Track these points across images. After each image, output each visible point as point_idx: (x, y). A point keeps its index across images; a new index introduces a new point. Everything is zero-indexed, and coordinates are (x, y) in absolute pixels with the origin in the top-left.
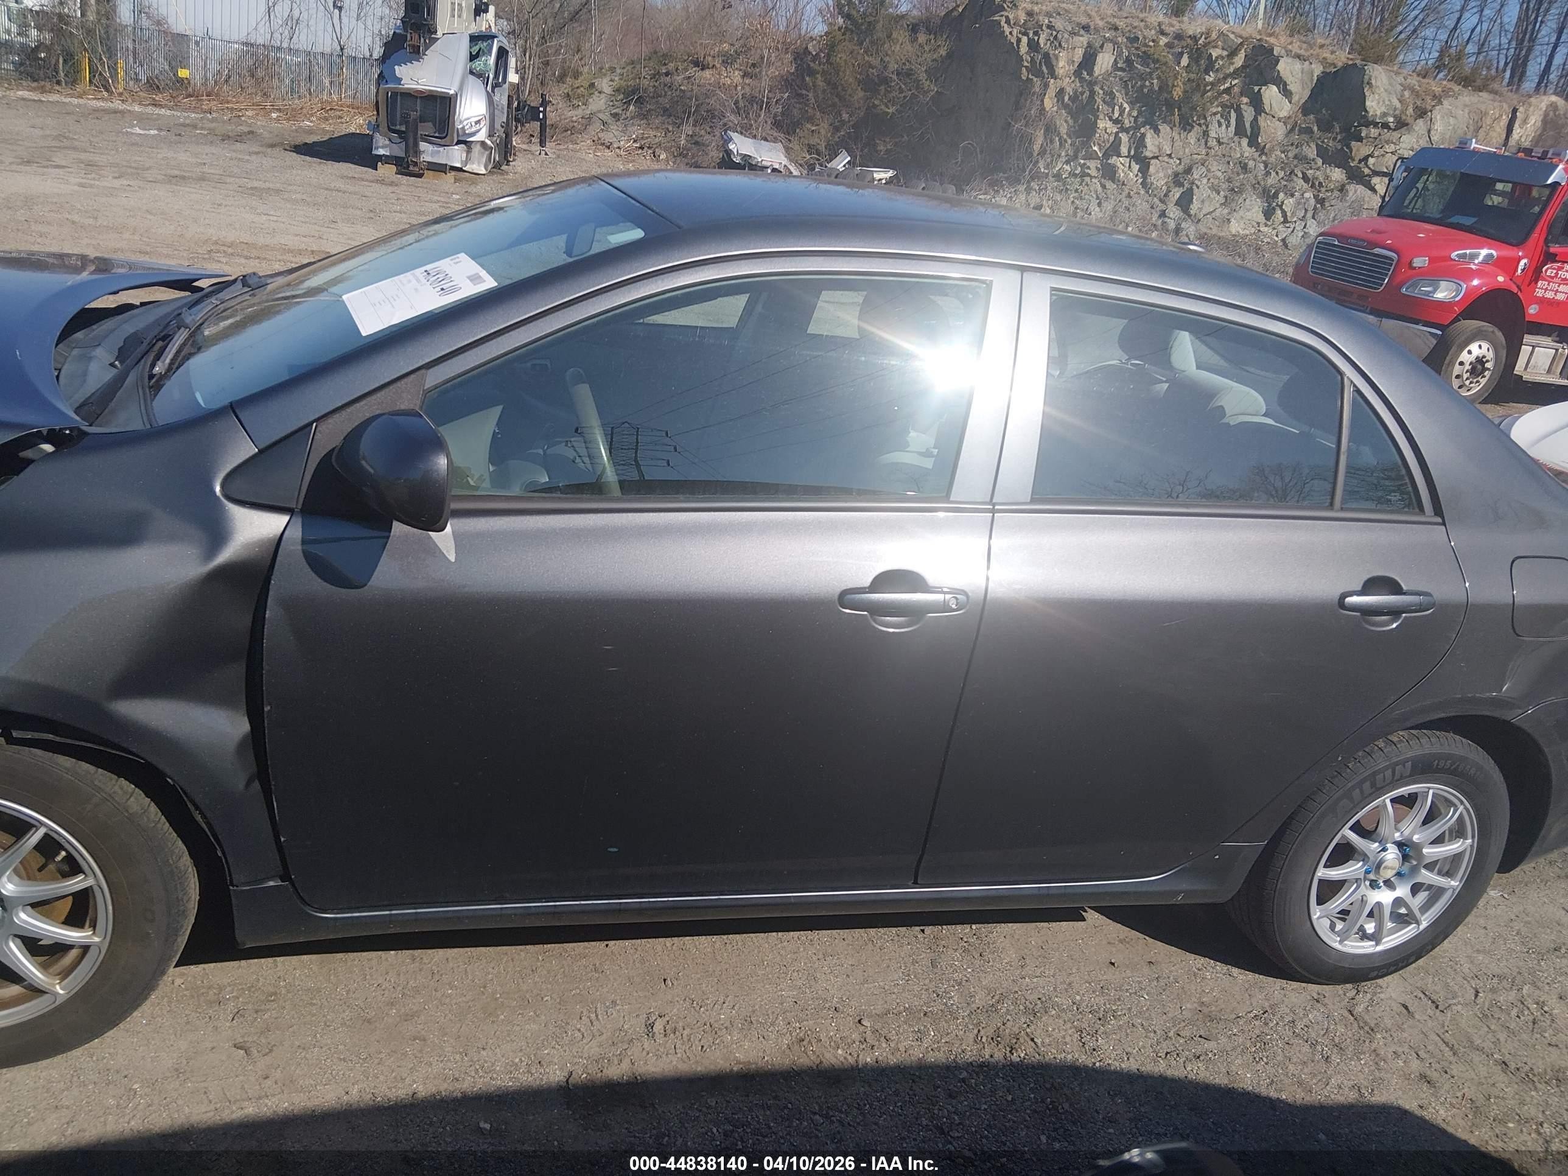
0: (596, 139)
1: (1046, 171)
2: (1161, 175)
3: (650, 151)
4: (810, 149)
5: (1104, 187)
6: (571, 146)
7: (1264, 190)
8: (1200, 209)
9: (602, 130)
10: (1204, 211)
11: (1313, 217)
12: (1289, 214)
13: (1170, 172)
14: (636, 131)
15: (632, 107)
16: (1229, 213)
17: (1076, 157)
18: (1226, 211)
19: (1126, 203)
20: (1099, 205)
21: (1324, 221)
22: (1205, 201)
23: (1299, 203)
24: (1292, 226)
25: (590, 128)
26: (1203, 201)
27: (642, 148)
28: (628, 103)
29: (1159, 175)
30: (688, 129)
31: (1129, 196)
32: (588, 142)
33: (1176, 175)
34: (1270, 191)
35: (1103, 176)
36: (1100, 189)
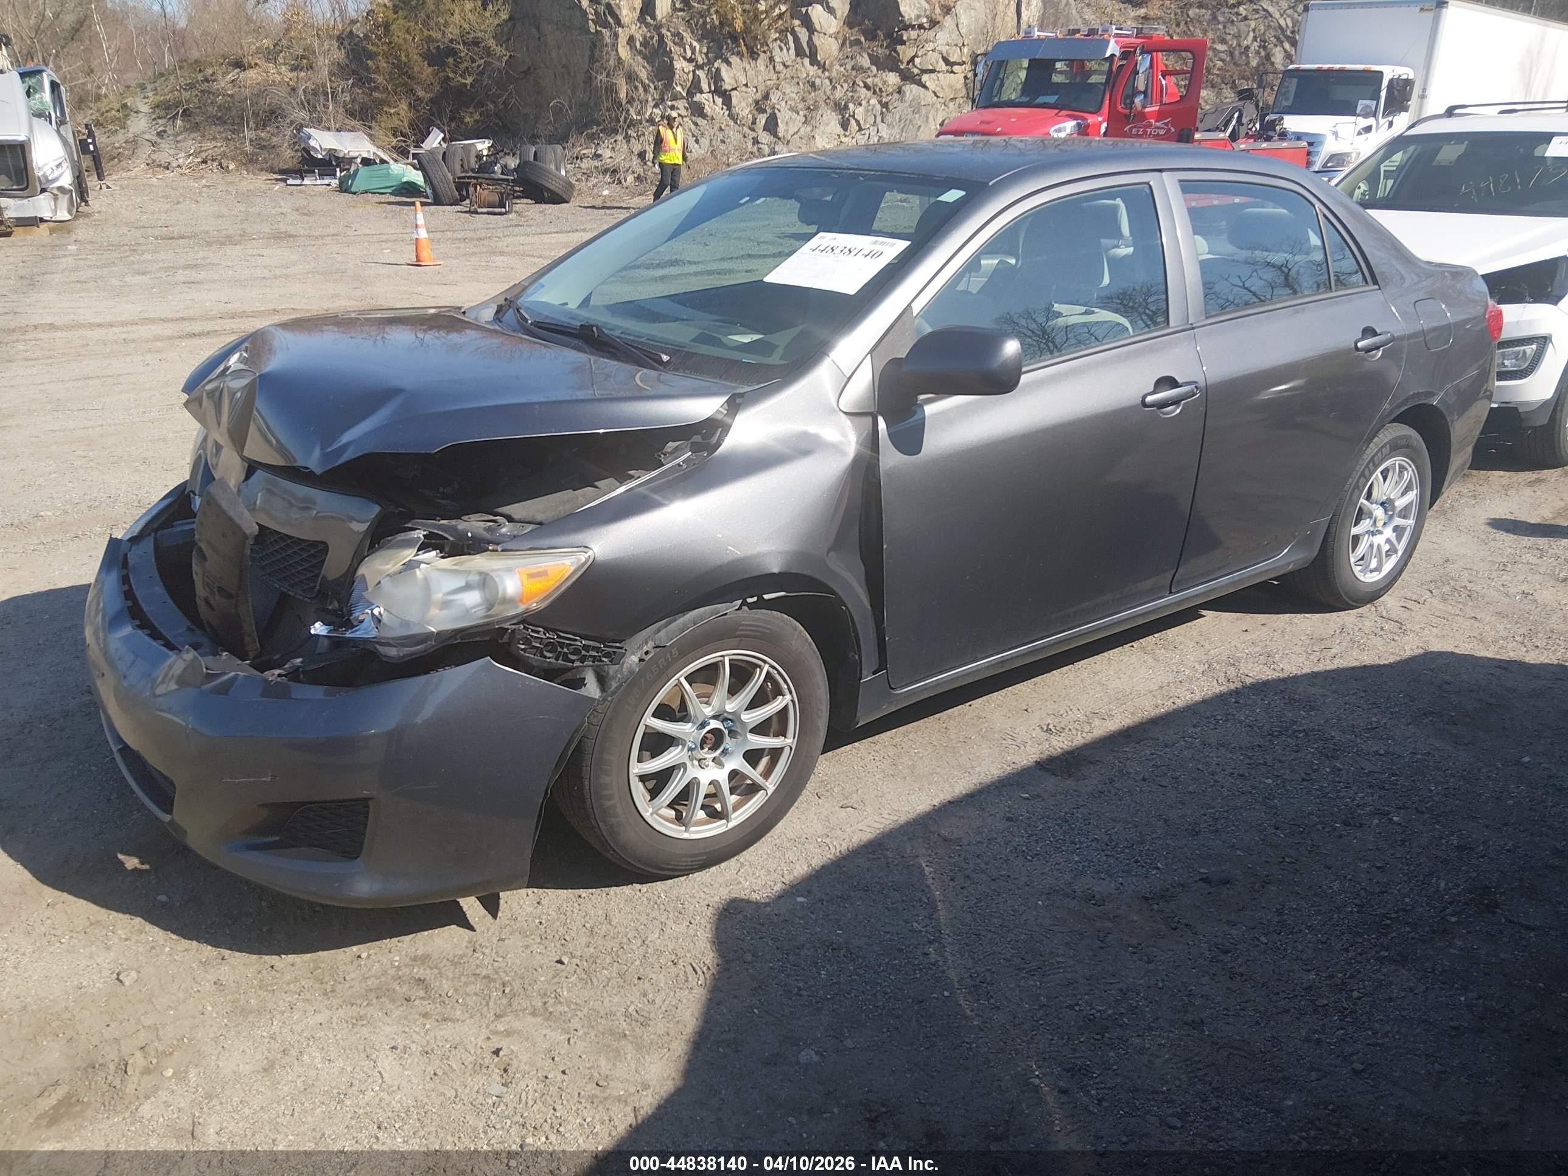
0: (149, 161)
1: (639, 118)
2: (744, 104)
3: (215, 164)
4: (395, 132)
5: (696, 124)
6: (124, 174)
7: (835, 104)
8: (786, 131)
9: (154, 151)
10: (791, 132)
11: (883, 121)
12: (862, 122)
13: (750, 100)
14: (191, 144)
15: (179, 122)
16: (812, 131)
17: (662, 100)
18: (809, 129)
19: (721, 136)
20: (697, 141)
21: (892, 123)
22: (789, 123)
23: (868, 111)
24: (867, 133)
25: (139, 151)
26: (787, 123)
27: (204, 162)
28: (174, 118)
29: (742, 105)
30: (248, 134)
31: (721, 129)
32: (142, 166)
33: (757, 102)
34: (840, 104)
35: (693, 114)
36: (693, 127)
